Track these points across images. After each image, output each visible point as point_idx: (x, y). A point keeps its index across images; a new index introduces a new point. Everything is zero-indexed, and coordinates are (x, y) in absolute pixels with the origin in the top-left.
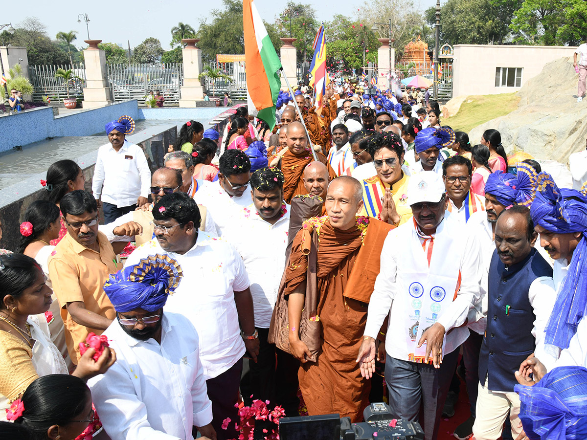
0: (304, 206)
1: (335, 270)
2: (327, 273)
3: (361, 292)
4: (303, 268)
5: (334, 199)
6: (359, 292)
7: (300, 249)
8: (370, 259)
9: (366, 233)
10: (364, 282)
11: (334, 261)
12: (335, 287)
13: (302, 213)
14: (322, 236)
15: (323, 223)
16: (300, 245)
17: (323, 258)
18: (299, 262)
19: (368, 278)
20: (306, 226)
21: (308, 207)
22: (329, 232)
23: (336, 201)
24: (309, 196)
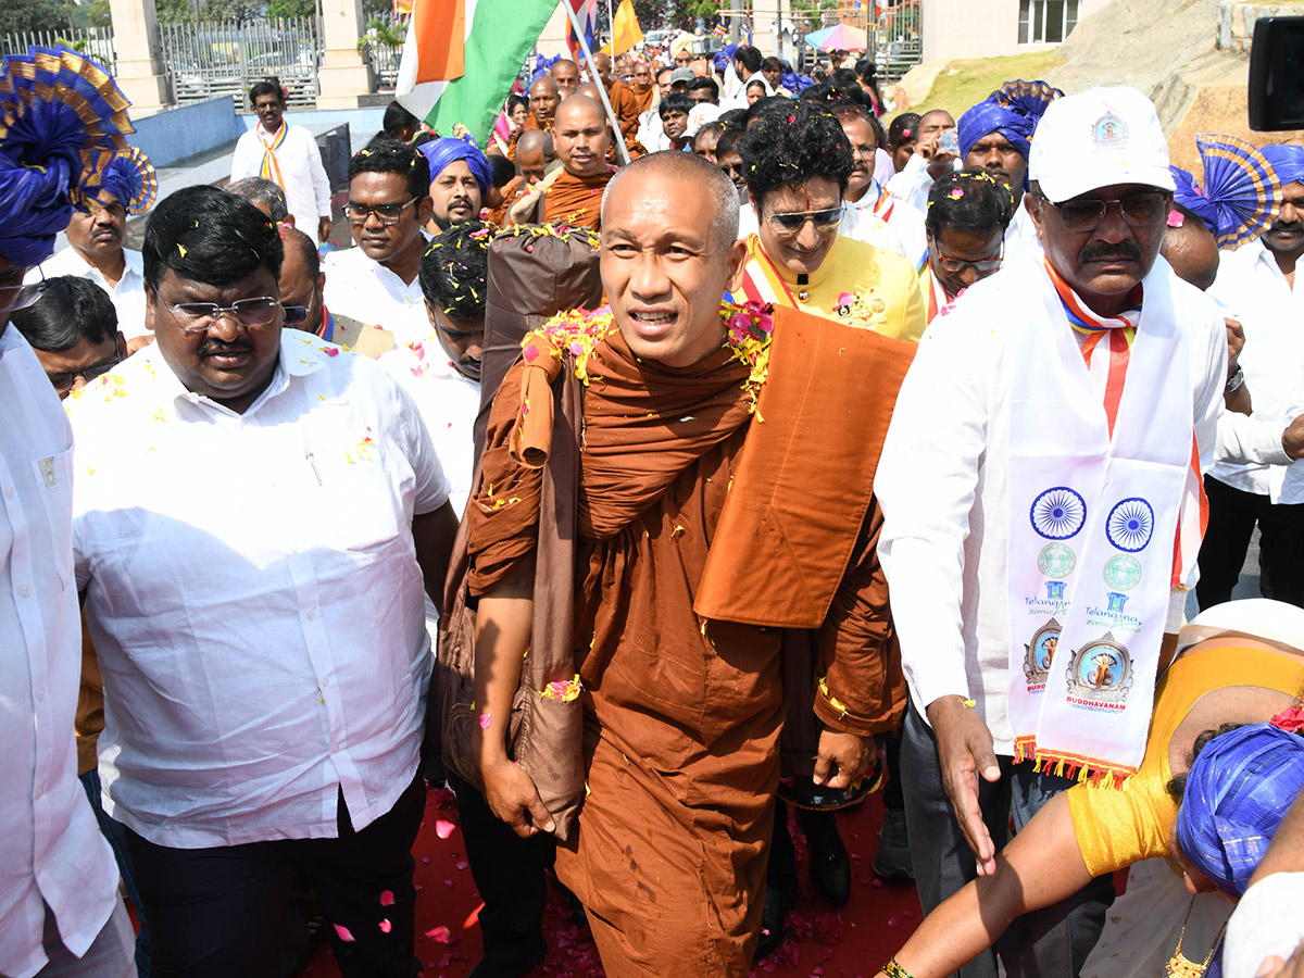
0: (531, 268)
1: (651, 512)
2: (619, 525)
3: (761, 592)
4: (529, 505)
5: (637, 247)
6: (750, 595)
7: (512, 448)
8: (788, 470)
9: (766, 372)
10: (771, 556)
11: (644, 481)
12: (652, 576)
13: (524, 296)
14: (597, 389)
15: (601, 336)
16: (512, 423)
17: (604, 471)
18: (512, 485)
19: (783, 540)
20: (534, 354)
21: (549, 275)
22: (623, 371)
23: (648, 253)
24: (553, 232)
